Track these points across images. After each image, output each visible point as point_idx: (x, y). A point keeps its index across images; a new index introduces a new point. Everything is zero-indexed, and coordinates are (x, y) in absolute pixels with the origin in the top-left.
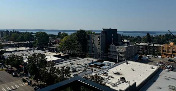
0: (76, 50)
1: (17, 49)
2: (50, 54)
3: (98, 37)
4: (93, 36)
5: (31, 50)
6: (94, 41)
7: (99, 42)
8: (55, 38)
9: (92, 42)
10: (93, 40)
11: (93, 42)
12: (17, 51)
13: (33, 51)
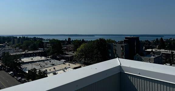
0: (95, 60)
1: (32, 59)
2: (69, 65)
3: (121, 47)
4: (115, 45)
5: (48, 60)
6: (117, 52)
7: (123, 53)
8: (65, 44)
9: (113, 52)
10: (116, 50)
11: (115, 52)
12: (33, 61)
13: (50, 62)
